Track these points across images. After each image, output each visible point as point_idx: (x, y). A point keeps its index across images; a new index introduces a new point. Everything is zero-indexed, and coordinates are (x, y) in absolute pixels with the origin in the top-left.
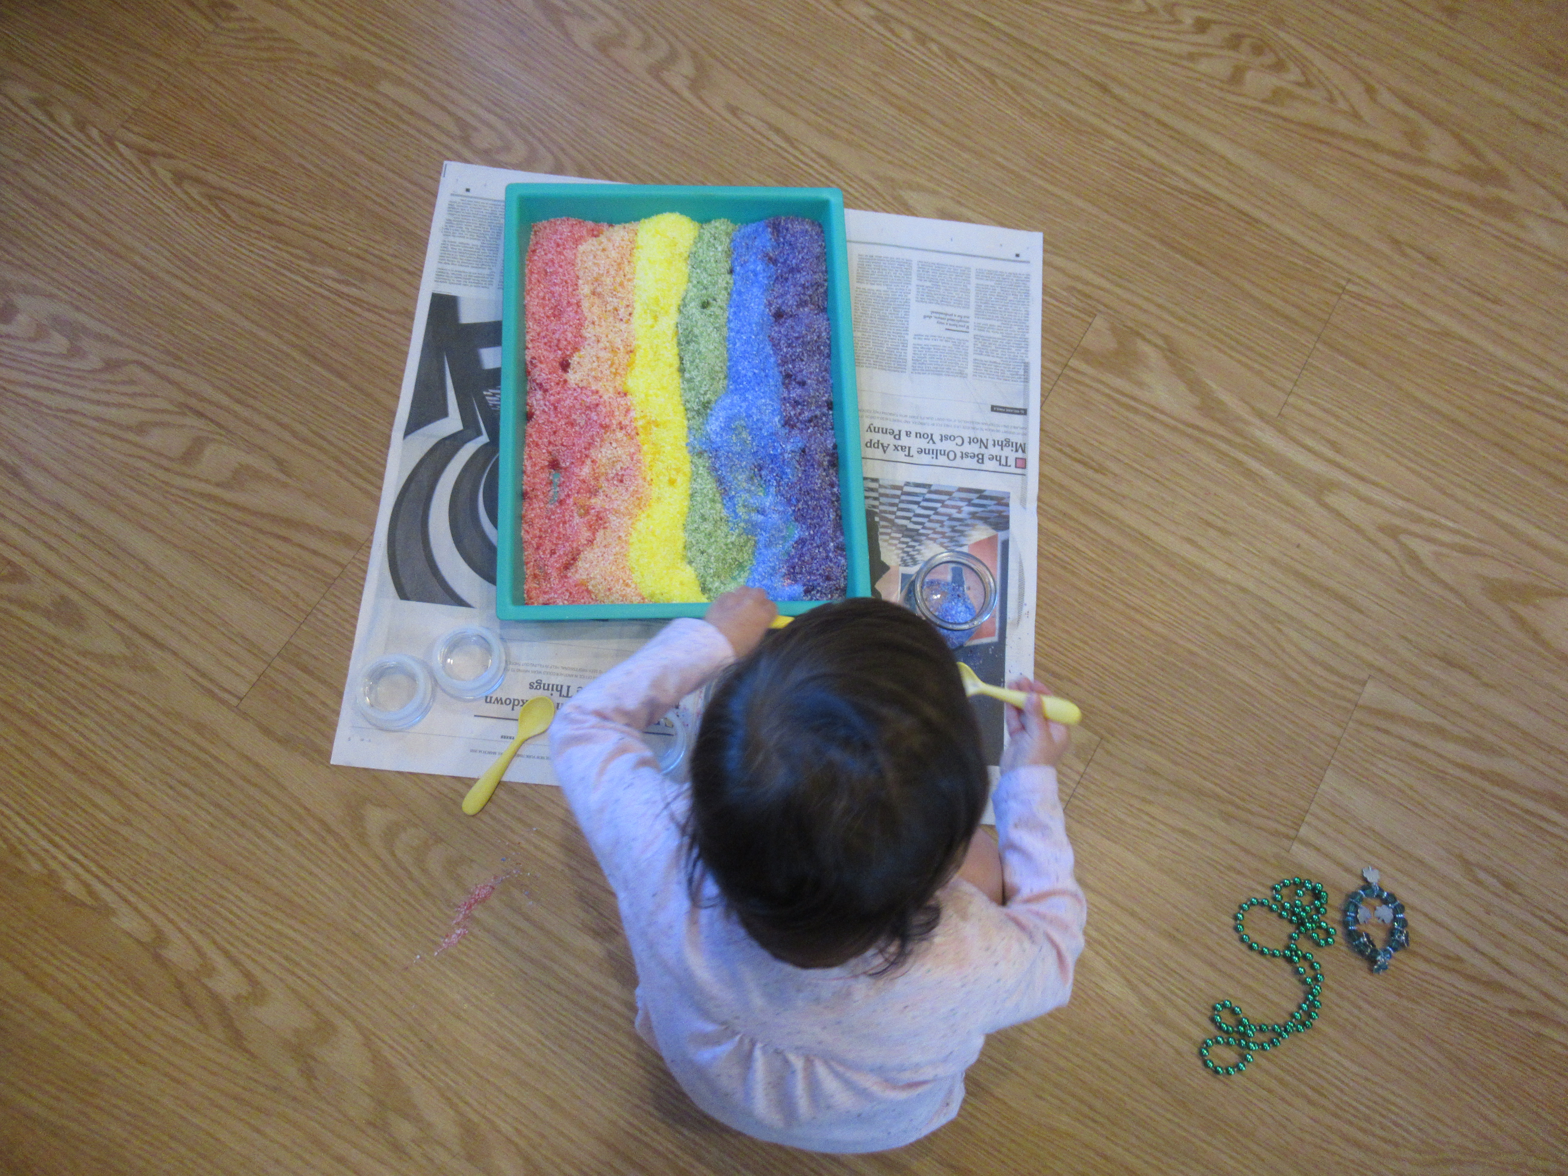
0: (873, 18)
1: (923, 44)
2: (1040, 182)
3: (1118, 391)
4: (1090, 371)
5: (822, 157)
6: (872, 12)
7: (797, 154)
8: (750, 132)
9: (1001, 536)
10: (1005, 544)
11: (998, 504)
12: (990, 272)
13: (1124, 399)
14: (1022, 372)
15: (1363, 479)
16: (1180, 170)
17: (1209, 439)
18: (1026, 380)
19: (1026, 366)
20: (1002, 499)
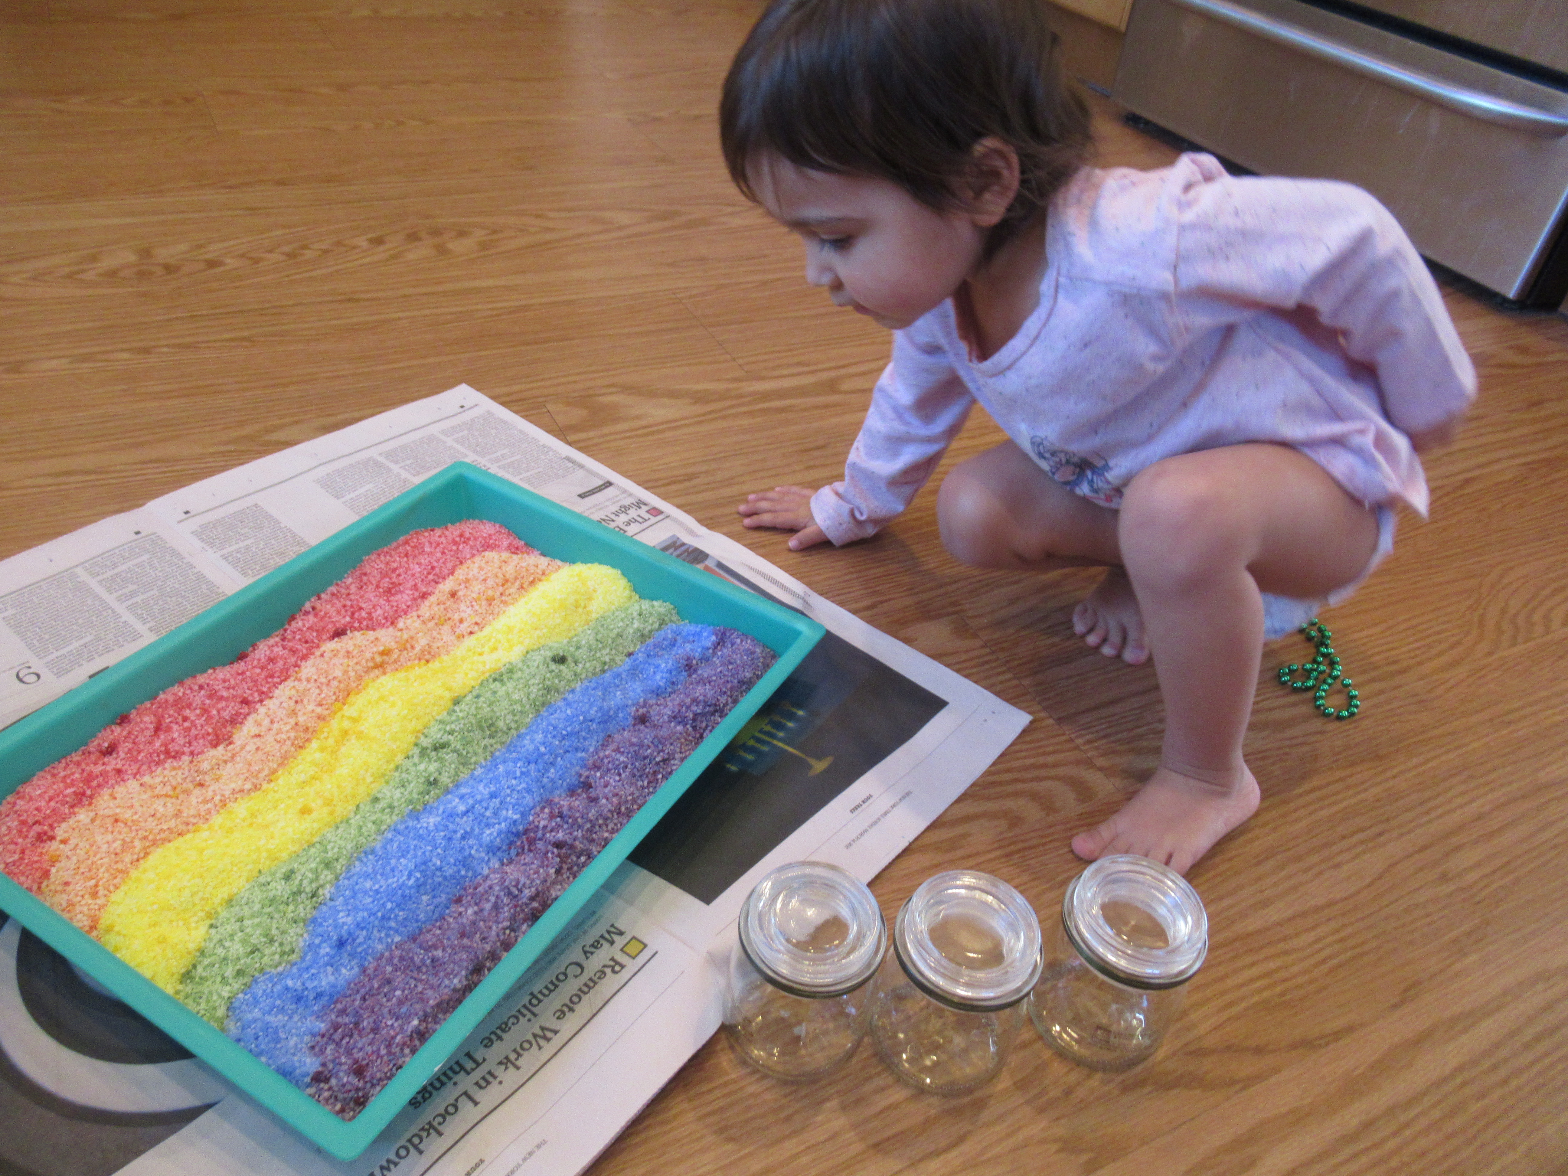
0: (71, 363)
1: (150, 353)
2: (381, 367)
3: (627, 431)
4: (592, 434)
5: (144, 462)
6: (67, 360)
7: (113, 475)
8: (38, 490)
9: (709, 563)
10: (720, 565)
11: (676, 549)
12: (453, 428)
13: (640, 432)
14: (570, 465)
15: (843, 367)
16: (479, 307)
17: (729, 412)
18: (581, 466)
19: (568, 459)
20: (674, 543)
